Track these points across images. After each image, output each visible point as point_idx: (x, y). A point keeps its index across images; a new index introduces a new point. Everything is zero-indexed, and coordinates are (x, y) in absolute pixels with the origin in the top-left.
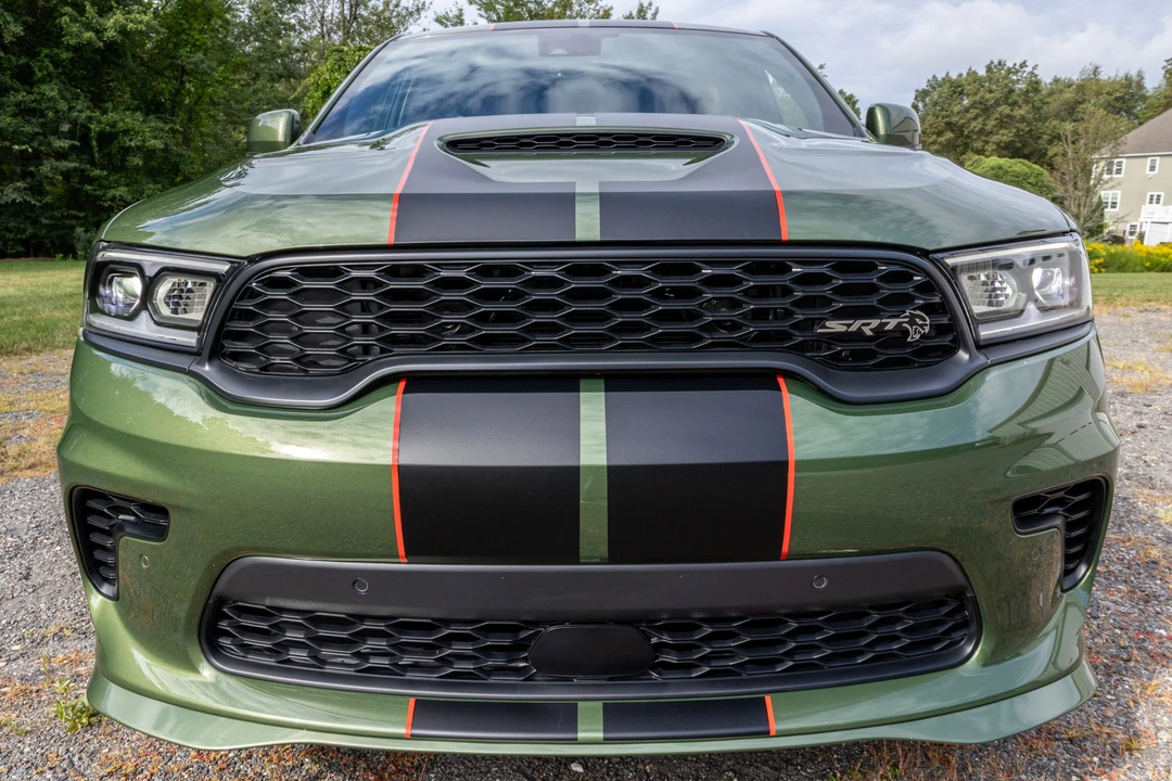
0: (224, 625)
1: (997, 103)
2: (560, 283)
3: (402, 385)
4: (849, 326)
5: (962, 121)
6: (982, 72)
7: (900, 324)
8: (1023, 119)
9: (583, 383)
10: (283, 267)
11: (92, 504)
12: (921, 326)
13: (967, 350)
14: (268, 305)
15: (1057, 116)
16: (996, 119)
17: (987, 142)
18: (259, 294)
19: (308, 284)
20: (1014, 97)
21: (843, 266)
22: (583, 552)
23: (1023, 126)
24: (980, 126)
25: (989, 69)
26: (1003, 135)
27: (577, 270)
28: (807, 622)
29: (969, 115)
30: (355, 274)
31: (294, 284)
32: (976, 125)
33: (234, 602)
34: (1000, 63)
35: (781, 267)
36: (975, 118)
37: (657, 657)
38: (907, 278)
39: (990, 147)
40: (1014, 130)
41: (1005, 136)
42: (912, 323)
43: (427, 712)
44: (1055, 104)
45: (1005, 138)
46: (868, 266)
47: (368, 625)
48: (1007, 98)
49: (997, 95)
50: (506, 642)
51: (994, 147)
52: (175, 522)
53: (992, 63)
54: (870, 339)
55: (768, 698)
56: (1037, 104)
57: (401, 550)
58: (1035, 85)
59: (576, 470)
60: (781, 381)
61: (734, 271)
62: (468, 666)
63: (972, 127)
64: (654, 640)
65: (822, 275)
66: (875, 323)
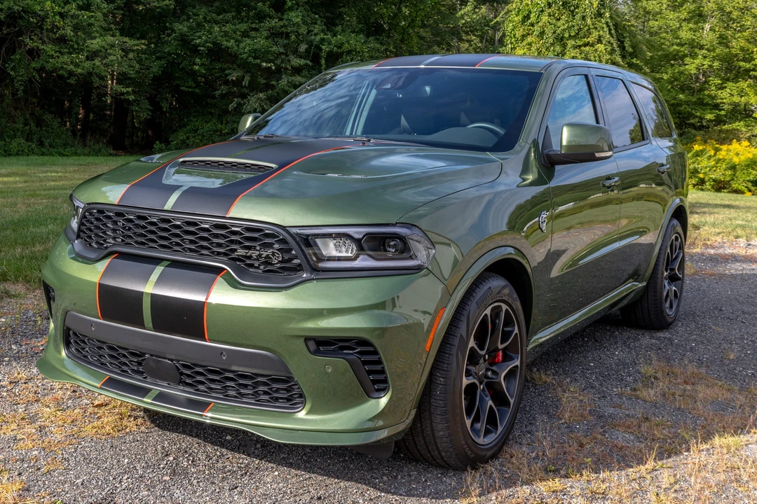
0: (70, 339)
3: (116, 255)
4: (246, 253)
7: (268, 255)
9: (164, 262)
12: (278, 257)
22: (145, 325)
33: (72, 330)
35: (225, 227)
37: (181, 379)
42: (273, 255)
50: (136, 360)
55: (213, 404)
57: (100, 315)
59: (143, 293)
60: (224, 272)
61: (209, 226)
62: (127, 368)
64: (180, 371)
66: (257, 253)
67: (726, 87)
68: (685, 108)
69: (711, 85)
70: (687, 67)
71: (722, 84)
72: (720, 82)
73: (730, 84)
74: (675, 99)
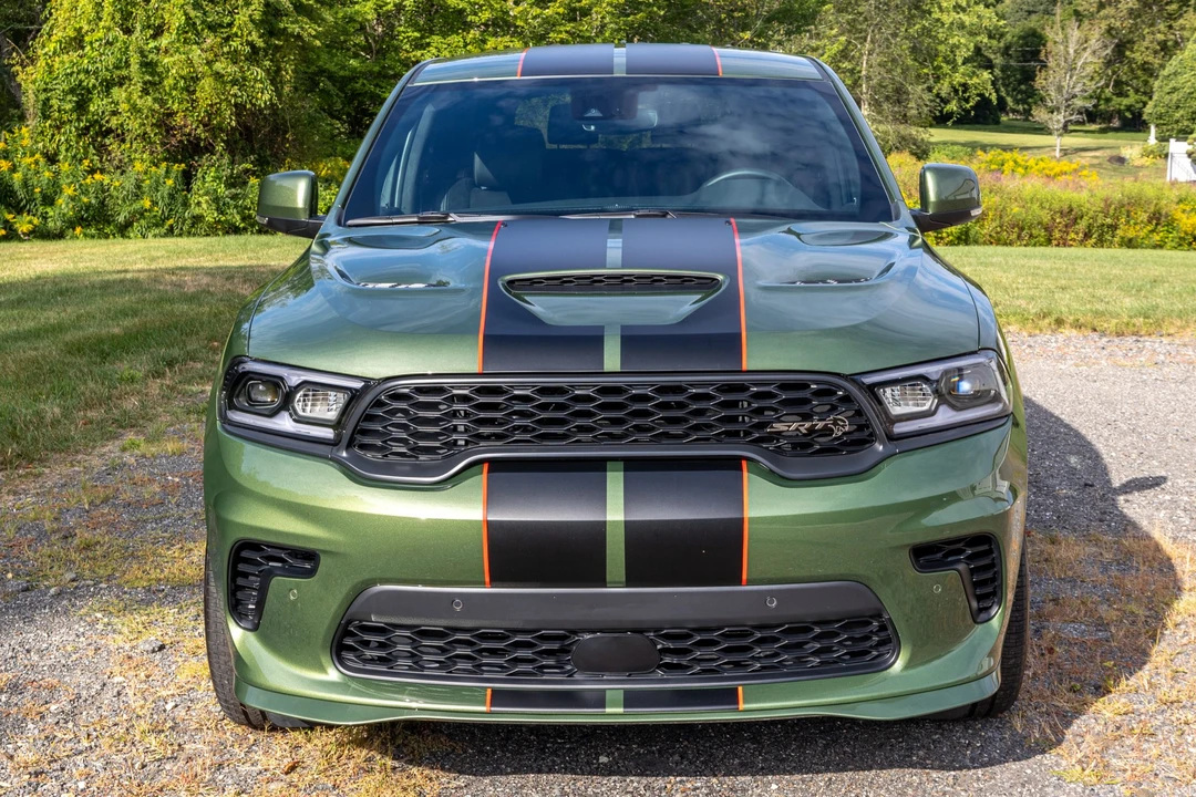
0: (349, 641)
2: (593, 399)
3: (486, 466)
4: (790, 427)
7: (826, 425)
9: (609, 464)
10: (404, 387)
11: (245, 554)
12: (842, 426)
13: (881, 443)
14: (393, 412)
18: (385, 404)
19: (422, 399)
21: (784, 386)
22: (608, 578)
27: (604, 391)
28: (767, 633)
30: (455, 392)
31: (411, 398)
33: (361, 621)
35: (742, 388)
37: (662, 660)
38: (832, 393)
42: (835, 424)
43: (499, 698)
46: (804, 386)
47: (459, 636)
50: (555, 646)
52: (324, 561)
54: (804, 435)
55: (740, 689)
57: (487, 579)
59: (605, 522)
60: (744, 463)
61: (710, 390)
62: (528, 668)
64: (659, 647)
65: (770, 392)
66: (807, 425)
67: (428, 44)
68: (364, 85)
69: (402, 41)
70: (357, 7)
71: (422, 37)
72: (417, 34)
73: (436, 39)
74: (343, 68)
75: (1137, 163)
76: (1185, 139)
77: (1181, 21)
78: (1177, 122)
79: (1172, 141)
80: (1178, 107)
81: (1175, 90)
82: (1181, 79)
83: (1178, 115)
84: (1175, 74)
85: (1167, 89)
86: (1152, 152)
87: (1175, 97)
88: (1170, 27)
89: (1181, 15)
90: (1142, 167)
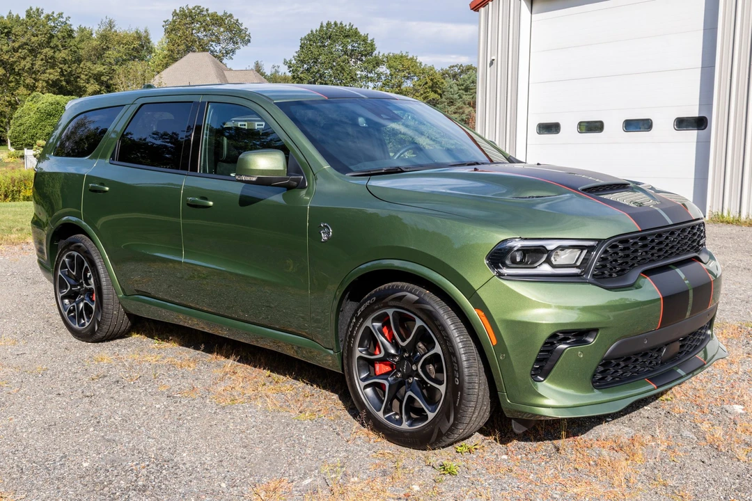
1: (41, 45)
5: (12, 59)
6: (23, 16)
8: (65, 61)
15: (89, 59)
16: (42, 60)
17: (36, 80)
20: (54, 42)
23: (65, 67)
24: (28, 65)
25: (29, 15)
26: (50, 74)
29: (17, 55)
32: (26, 63)
34: (38, 10)
36: (24, 58)
39: (40, 84)
40: (59, 70)
41: (53, 75)
44: (86, 49)
45: (52, 77)
48: (49, 42)
49: (41, 38)
51: (45, 84)
53: (31, 9)
56: (74, 48)
58: (70, 34)
63: (22, 65)
75: (6, 161)
76: (32, 149)
77: (17, 91)
78: (25, 140)
79: (25, 149)
80: (24, 133)
81: (21, 124)
82: (24, 119)
83: (24, 137)
84: (21, 117)
85: (17, 124)
86: (13, 155)
87: (22, 128)
88: (12, 94)
89: (17, 88)
90: (9, 163)
